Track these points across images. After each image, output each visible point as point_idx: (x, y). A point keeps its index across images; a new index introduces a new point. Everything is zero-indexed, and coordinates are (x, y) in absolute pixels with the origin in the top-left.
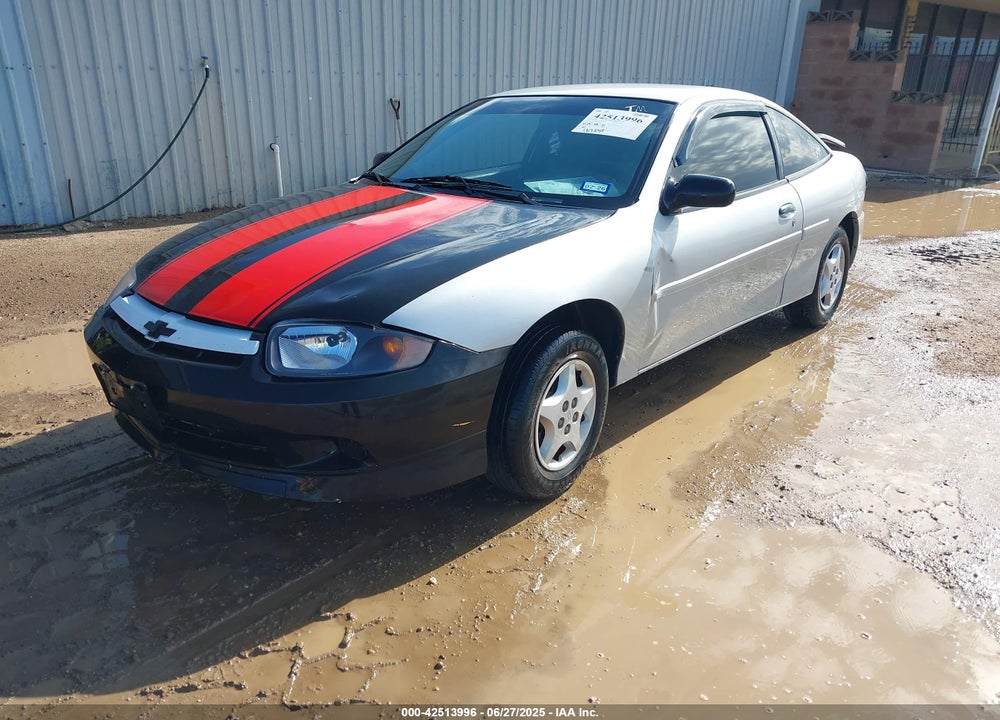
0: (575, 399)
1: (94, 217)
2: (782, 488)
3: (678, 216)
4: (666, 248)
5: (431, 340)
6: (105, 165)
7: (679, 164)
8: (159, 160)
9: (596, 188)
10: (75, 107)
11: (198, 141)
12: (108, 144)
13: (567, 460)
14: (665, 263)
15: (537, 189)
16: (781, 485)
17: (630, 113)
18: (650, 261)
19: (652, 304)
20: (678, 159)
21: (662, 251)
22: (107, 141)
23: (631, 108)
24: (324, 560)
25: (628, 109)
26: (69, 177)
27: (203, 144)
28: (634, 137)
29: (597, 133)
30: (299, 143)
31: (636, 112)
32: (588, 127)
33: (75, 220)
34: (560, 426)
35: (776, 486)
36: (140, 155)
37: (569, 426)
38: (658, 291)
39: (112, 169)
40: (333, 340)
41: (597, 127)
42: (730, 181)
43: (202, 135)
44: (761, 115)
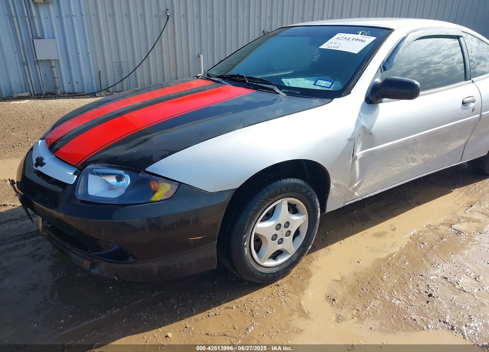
0: (288, 223)
1: (111, 90)
2: (430, 295)
3: (380, 104)
4: (367, 126)
5: (176, 183)
6: (117, 64)
7: (385, 69)
8: (142, 62)
9: (323, 84)
10: (104, 36)
11: (162, 52)
12: (119, 53)
13: (281, 260)
14: (366, 135)
15: (288, 83)
16: (430, 292)
17: (359, 36)
18: (353, 134)
19: (353, 162)
20: (384, 67)
21: (364, 127)
22: (118, 52)
23: (361, 32)
24: (114, 309)
25: (358, 34)
26: (100, 69)
27: (164, 54)
28: (356, 52)
29: (334, 49)
30: (213, 54)
31: (363, 36)
32: (330, 45)
33: (101, 91)
34: (273, 239)
35: (426, 292)
36: (134, 59)
37: (282, 239)
38: (359, 154)
39: (120, 66)
40: (119, 178)
41: (336, 45)
42: (417, 83)
43: (164, 49)
44: (458, 37)
